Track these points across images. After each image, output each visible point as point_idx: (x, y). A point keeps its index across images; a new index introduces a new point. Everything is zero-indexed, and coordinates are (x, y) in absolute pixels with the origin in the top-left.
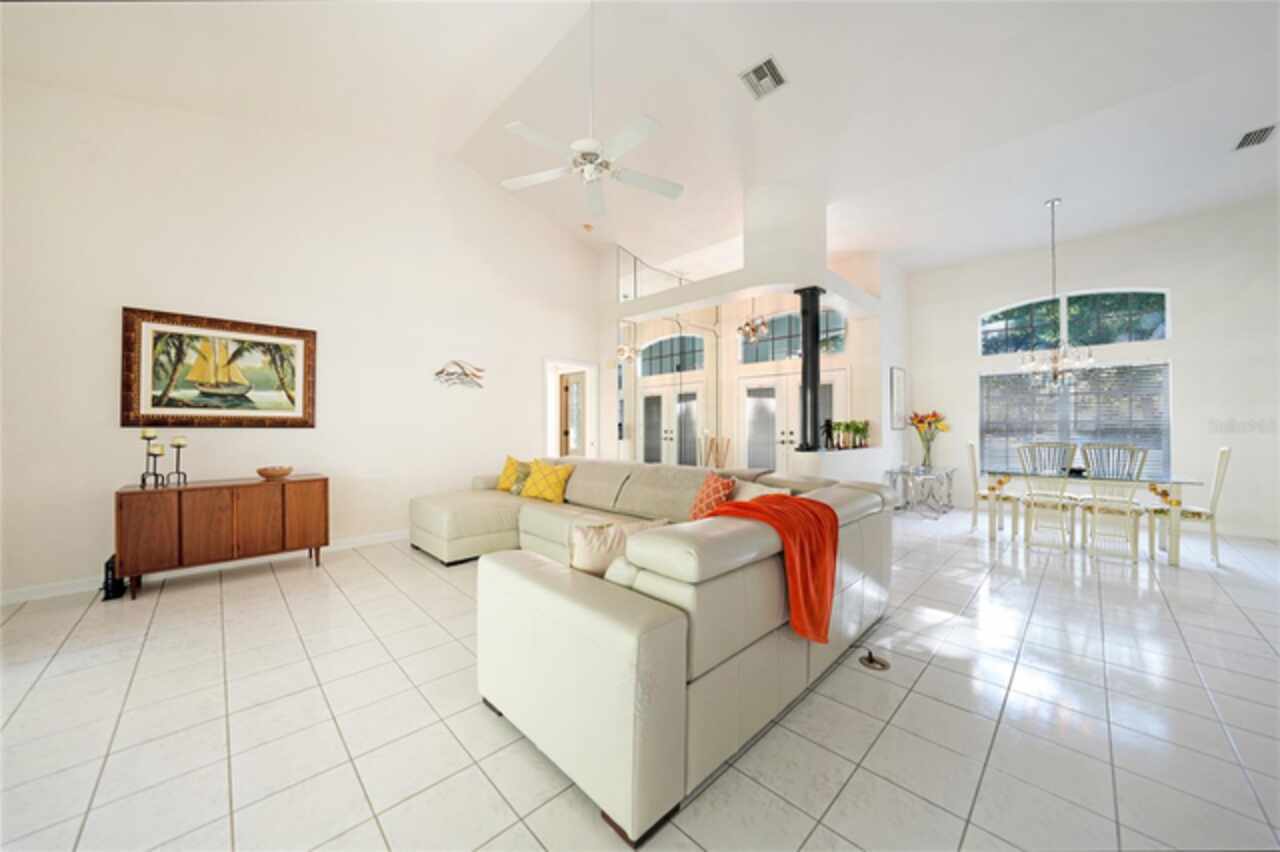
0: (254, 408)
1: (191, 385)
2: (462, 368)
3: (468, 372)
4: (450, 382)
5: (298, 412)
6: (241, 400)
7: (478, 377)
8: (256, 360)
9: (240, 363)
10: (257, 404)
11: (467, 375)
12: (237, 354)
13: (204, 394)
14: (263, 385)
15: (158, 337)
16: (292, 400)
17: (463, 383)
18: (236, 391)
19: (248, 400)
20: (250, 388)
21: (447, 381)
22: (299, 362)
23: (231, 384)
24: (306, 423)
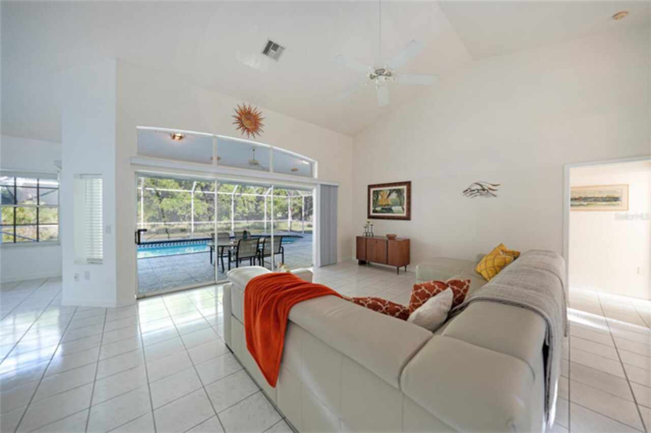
0: (393, 213)
1: (379, 206)
2: (481, 186)
3: (486, 188)
4: (473, 195)
5: (404, 215)
6: (390, 210)
7: (493, 190)
8: (394, 196)
9: (390, 197)
10: (395, 211)
11: (484, 190)
12: (390, 194)
13: (382, 209)
14: (395, 204)
15: (374, 192)
16: (403, 209)
17: (481, 195)
18: (389, 207)
19: (392, 210)
20: (392, 206)
21: (471, 195)
22: (405, 195)
23: (388, 205)
24: (408, 218)
